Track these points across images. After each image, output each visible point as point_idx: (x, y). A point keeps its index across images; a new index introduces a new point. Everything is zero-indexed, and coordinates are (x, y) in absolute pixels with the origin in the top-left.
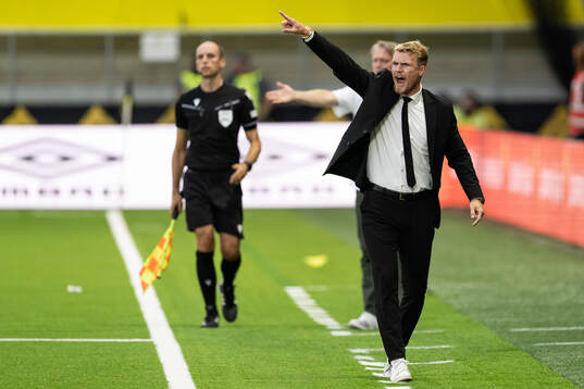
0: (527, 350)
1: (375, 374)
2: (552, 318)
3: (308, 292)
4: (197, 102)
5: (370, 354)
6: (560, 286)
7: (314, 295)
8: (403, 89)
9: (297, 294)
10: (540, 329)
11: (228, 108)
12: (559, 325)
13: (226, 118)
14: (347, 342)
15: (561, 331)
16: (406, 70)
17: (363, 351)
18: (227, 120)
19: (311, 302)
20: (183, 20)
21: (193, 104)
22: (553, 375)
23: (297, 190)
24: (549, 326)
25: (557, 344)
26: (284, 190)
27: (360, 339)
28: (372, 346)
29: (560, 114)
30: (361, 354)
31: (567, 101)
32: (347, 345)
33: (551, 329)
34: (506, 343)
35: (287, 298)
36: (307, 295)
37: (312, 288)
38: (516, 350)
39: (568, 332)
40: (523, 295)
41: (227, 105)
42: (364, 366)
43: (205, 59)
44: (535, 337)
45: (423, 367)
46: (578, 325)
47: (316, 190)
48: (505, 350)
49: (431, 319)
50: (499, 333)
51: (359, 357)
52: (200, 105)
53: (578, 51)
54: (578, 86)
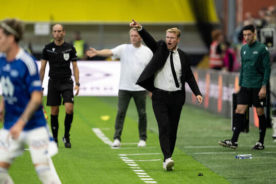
0: (191, 156)
1: (129, 165)
2: (201, 143)
3: (102, 131)
4: (54, 49)
5: (127, 156)
6: (205, 129)
7: (104, 132)
8: (171, 48)
9: (97, 131)
10: (197, 147)
11: (67, 53)
12: (204, 145)
13: (66, 57)
14: (118, 152)
15: (205, 148)
16: (173, 40)
17: (124, 155)
18: (67, 57)
19: (103, 135)
20: (52, 18)
21: (52, 50)
22: (202, 166)
23: (98, 89)
24: (200, 146)
25: (204, 153)
26: (92, 88)
27: (123, 150)
28: (127, 153)
29: (206, 60)
30: (123, 156)
32: (117, 153)
33: (201, 147)
34: (182, 153)
35: (93, 133)
36: (101, 132)
37: (103, 129)
38: (187, 155)
39: (208, 148)
40: (190, 133)
41: (67, 51)
42: (124, 161)
43: (57, 33)
44: (195, 150)
45: (149, 162)
46: (212, 145)
47: (105, 89)
48: (182, 155)
49: (152, 142)
50: (180, 149)
51: (122, 158)
52: (55, 51)
53: (214, 33)
54: (213, 47)
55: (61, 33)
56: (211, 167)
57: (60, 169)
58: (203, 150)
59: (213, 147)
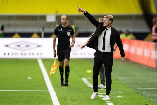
0: (141, 94)
1: (104, 99)
2: (147, 86)
3: (87, 79)
4: (61, 29)
5: (102, 95)
6: (149, 78)
9: (84, 79)
11: (69, 32)
18: (69, 34)
19: (88, 82)
20: (57, 12)
22: (147, 100)
24: (146, 88)
25: (148, 92)
26: (81, 54)
27: (100, 91)
28: (102, 93)
29: (149, 36)
31: (151, 32)
34: (136, 92)
35: (82, 81)
37: (88, 78)
38: (138, 94)
39: (151, 89)
40: (140, 80)
41: (69, 30)
42: (101, 98)
43: (62, 20)
44: (143, 90)
45: (115, 98)
46: (153, 87)
47: (89, 54)
48: (135, 94)
49: (117, 86)
50: (134, 90)
51: (99, 95)
52: (62, 30)
53: (154, 20)
54: (154, 29)
55: (65, 20)
56: (153, 100)
57: (62, 103)
58: (148, 90)
59: (154, 88)
